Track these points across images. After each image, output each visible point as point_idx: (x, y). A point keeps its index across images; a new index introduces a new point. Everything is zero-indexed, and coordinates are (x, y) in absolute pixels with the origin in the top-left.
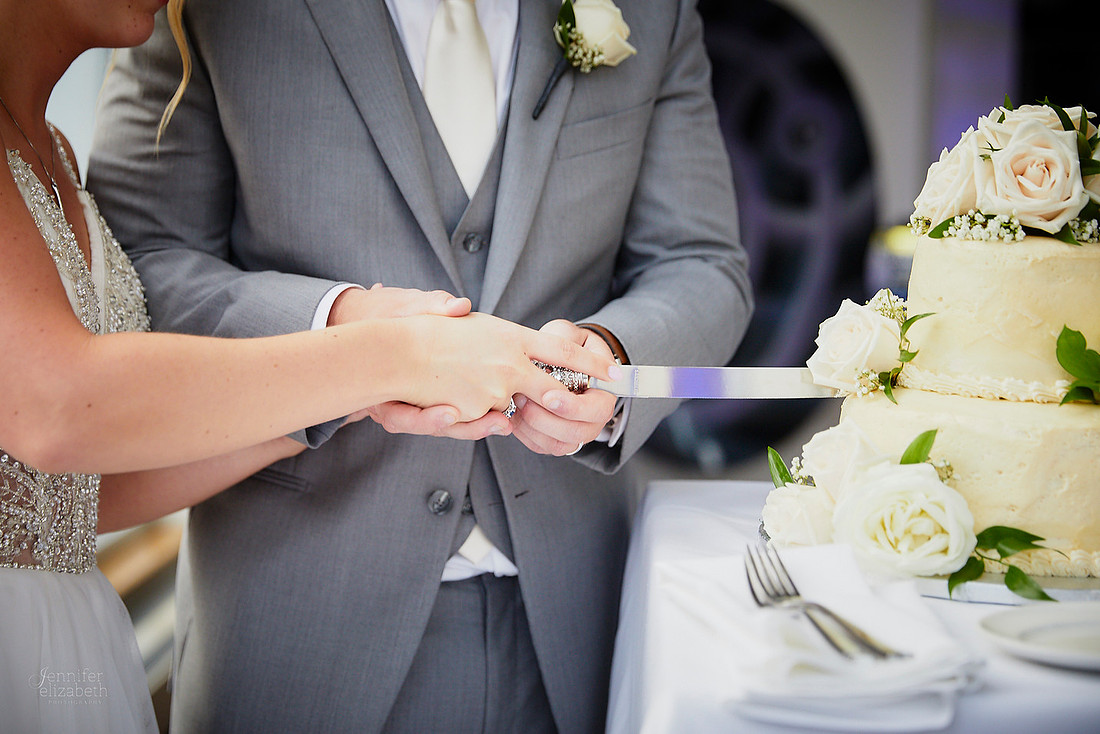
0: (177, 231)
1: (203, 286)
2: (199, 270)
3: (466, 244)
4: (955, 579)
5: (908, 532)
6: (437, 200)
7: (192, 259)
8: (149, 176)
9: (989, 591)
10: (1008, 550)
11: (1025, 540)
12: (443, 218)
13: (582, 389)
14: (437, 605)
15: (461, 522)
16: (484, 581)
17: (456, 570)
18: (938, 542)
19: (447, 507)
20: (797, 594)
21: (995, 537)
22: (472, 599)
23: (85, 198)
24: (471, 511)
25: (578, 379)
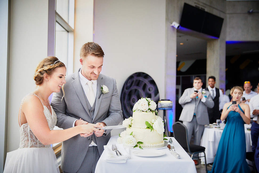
0: (59, 111)
1: (62, 118)
2: (62, 116)
3: (91, 112)
4: (135, 147)
5: (130, 142)
6: (88, 108)
7: (61, 114)
8: (57, 105)
9: (138, 148)
10: (140, 144)
11: (142, 143)
12: (89, 110)
13: (100, 129)
14: (88, 149)
15: (91, 141)
16: (93, 146)
17: (90, 146)
18: (133, 143)
19: (89, 139)
20: (117, 149)
21: (139, 143)
22: (93, 148)
23: (51, 106)
24: (92, 139)
25: (99, 128)
